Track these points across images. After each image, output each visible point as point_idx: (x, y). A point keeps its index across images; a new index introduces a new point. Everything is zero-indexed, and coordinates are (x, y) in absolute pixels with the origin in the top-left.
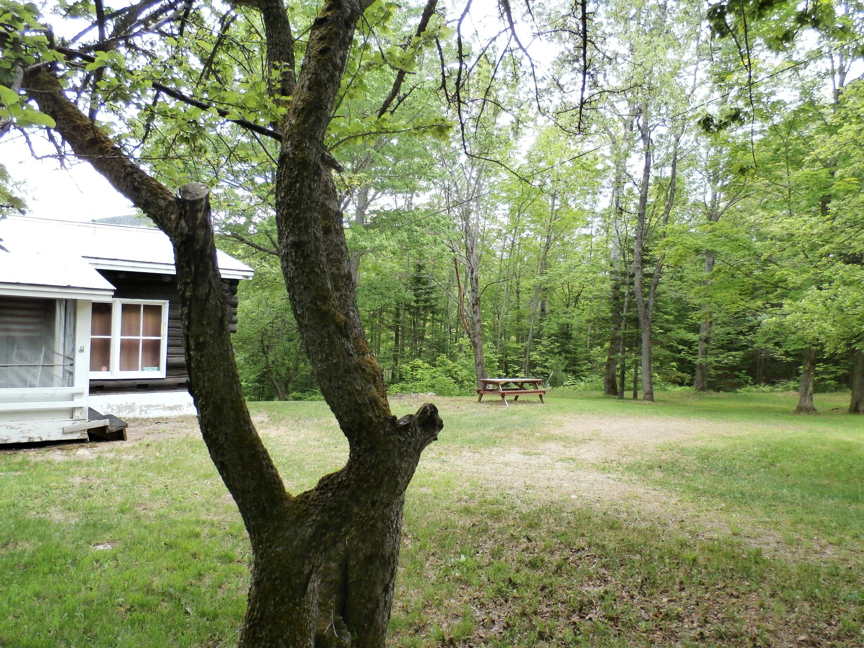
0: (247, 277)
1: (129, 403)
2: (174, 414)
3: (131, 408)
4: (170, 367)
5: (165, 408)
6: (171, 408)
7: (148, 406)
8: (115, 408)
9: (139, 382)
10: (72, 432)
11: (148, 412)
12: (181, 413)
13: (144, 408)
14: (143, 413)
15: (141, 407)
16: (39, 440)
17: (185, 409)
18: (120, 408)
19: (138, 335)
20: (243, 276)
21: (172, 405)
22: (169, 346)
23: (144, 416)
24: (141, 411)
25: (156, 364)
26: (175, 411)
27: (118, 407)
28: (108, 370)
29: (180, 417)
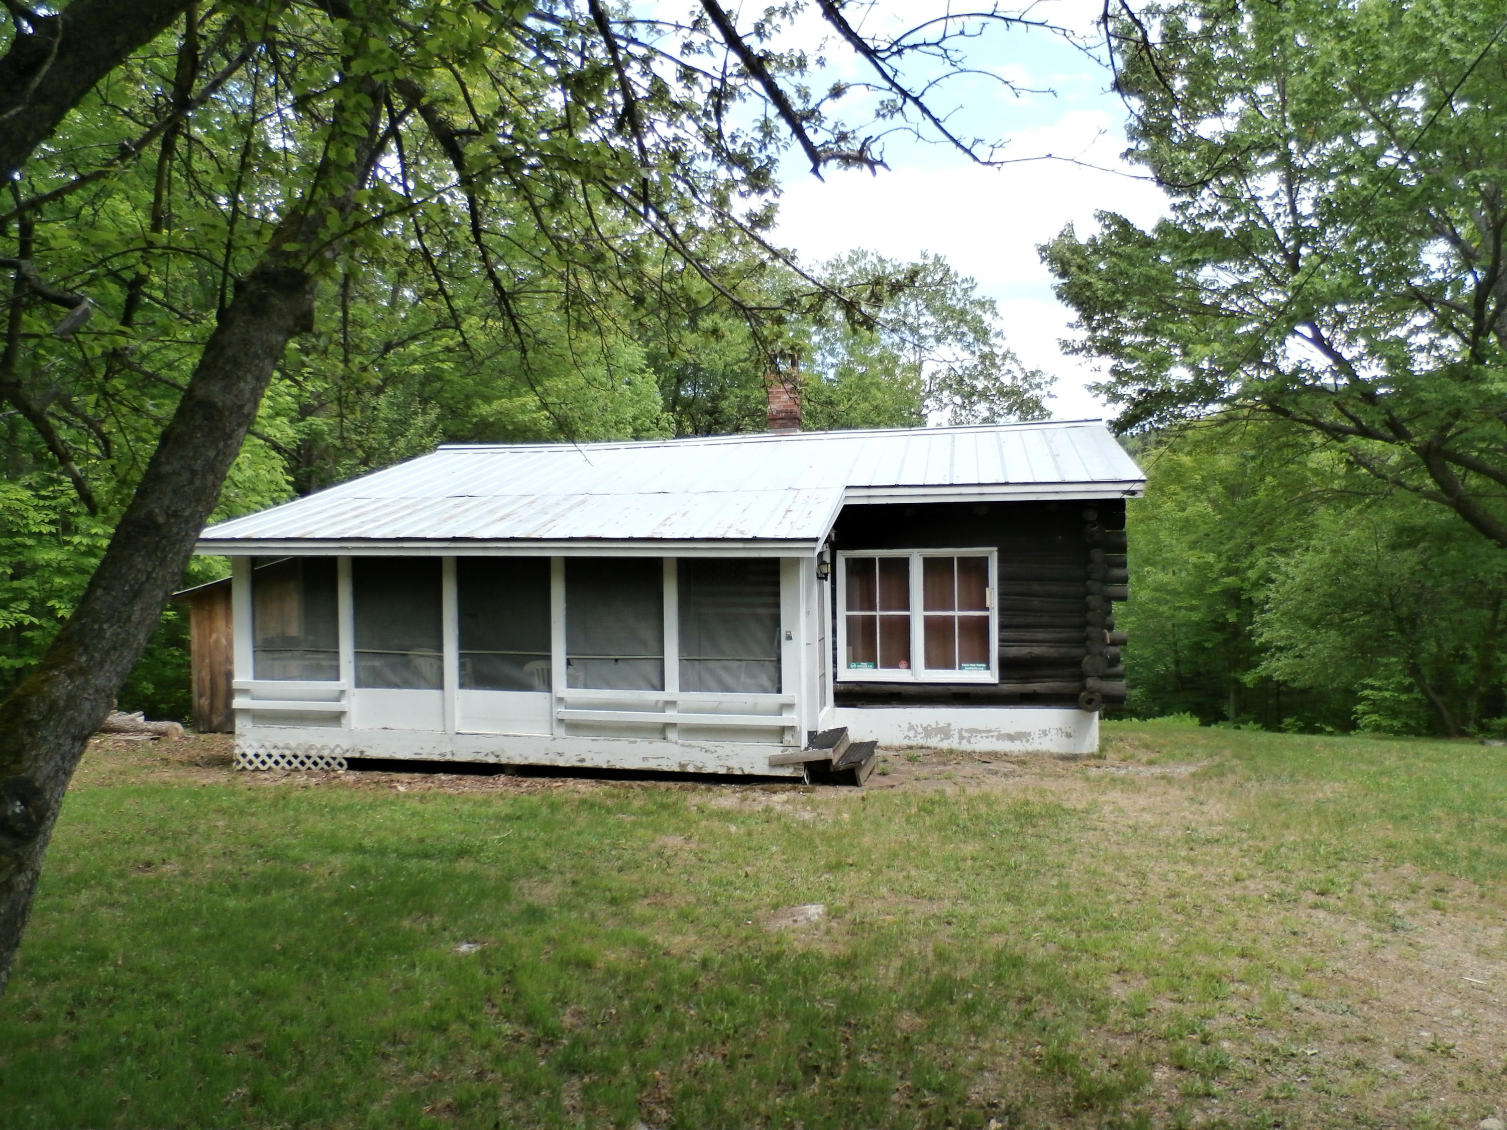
0: (1133, 493)
1: (941, 725)
2: (1016, 747)
3: (945, 732)
4: (1006, 665)
5: (1000, 737)
6: (1011, 738)
7: (973, 731)
8: (920, 730)
9: (954, 689)
10: (782, 765)
11: (973, 740)
12: (1030, 747)
13: (966, 734)
14: (964, 742)
15: (960, 731)
16: (739, 772)
17: (1037, 740)
18: (928, 732)
19: (953, 609)
20: (1125, 492)
21: (1012, 732)
22: (1002, 627)
23: (966, 746)
24: (961, 738)
25: (984, 659)
26: (1018, 742)
27: (925, 729)
28: (909, 667)
29: (1028, 753)
